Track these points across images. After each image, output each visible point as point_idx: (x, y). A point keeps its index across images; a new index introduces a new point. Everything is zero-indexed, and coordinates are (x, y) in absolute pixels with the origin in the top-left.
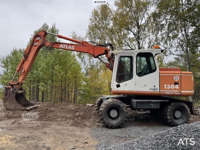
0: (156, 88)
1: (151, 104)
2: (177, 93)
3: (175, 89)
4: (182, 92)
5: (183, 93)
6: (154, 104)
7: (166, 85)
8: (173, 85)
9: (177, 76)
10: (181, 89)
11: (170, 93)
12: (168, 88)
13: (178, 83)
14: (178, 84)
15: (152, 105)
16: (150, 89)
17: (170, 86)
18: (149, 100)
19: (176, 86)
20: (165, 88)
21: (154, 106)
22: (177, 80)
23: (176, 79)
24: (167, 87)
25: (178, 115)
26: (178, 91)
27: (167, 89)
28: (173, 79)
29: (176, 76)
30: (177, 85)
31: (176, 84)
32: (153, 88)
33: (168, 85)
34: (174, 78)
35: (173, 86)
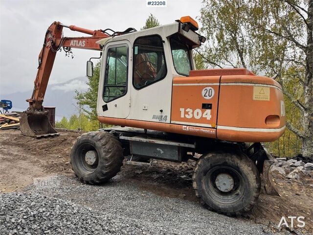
0: (164, 114)
1: (158, 149)
2: (207, 131)
3: (203, 120)
4: (219, 127)
5: (222, 132)
6: (166, 150)
7: (184, 109)
8: (199, 111)
9: (210, 88)
10: (216, 120)
11: (191, 129)
12: (187, 116)
13: (211, 105)
14: (210, 108)
15: (161, 150)
16: (154, 117)
17: (193, 113)
18: (151, 140)
19: (205, 113)
20: (182, 116)
21: (164, 153)
22: (208, 98)
23: (207, 95)
24: (186, 113)
25: (224, 184)
26: (210, 126)
27: (185, 119)
28: (201, 94)
29: (208, 88)
30: (208, 111)
31: (206, 106)
32: (159, 114)
33: (187, 110)
34: (203, 92)
35: (198, 113)
